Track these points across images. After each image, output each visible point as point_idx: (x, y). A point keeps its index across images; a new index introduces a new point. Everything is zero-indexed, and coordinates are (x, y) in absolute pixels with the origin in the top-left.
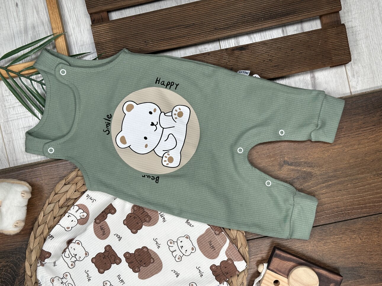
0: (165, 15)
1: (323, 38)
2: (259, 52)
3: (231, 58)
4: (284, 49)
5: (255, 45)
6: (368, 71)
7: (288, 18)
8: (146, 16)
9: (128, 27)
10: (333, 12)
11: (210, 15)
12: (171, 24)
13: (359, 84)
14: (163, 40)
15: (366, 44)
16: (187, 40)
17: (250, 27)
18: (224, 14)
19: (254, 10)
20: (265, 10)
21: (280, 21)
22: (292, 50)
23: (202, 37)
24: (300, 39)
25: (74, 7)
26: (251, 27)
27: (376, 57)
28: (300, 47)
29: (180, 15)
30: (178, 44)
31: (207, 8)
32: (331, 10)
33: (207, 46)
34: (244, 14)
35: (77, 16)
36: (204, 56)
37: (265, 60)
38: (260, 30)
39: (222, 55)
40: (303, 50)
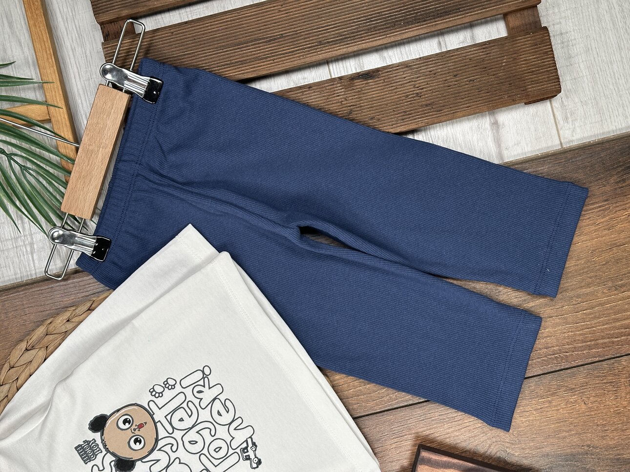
0: (231, 21)
1: (510, 53)
2: (398, 80)
3: (349, 94)
4: (441, 75)
5: (391, 69)
6: (591, 110)
7: (447, 20)
8: (198, 24)
9: (167, 45)
10: (525, 6)
11: (310, 19)
12: (241, 36)
13: (576, 134)
14: (229, 66)
15: (586, 63)
16: (272, 63)
17: (381, 37)
18: (334, 16)
19: (386, 8)
20: (406, 7)
21: (432, 25)
22: (455, 76)
23: (297, 57)
24: (470, 57)
25: (74, 14)
26: (383, 38)
27: (605, 85)
28: (470, 69)
29: (258, 21)
30: (254, 71)
31: (304, 7)
32: (522, 4)
33: (308, 74)
34: (369, 15)
35: (78, 29)
36: (301, 91)
37: (410, 95)
38: (399, 42)
39: (334, 88)
40: (475, 74)
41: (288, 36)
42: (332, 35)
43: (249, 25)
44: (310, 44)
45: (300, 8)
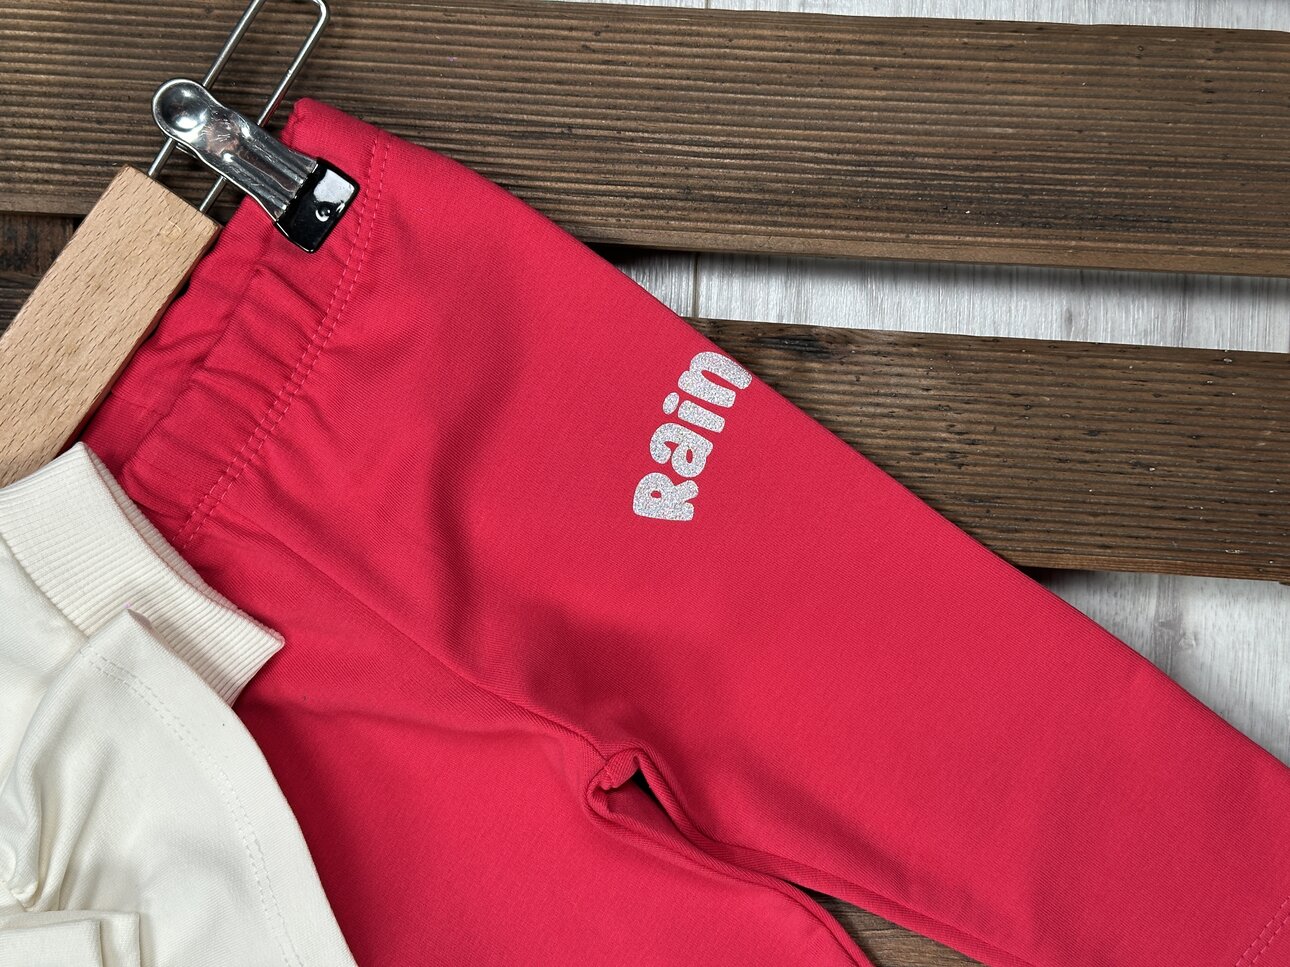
41: (587, 137)
42: (731, 179)
43: (472, 61)
44: (651, 185)
45: (653, 60)
